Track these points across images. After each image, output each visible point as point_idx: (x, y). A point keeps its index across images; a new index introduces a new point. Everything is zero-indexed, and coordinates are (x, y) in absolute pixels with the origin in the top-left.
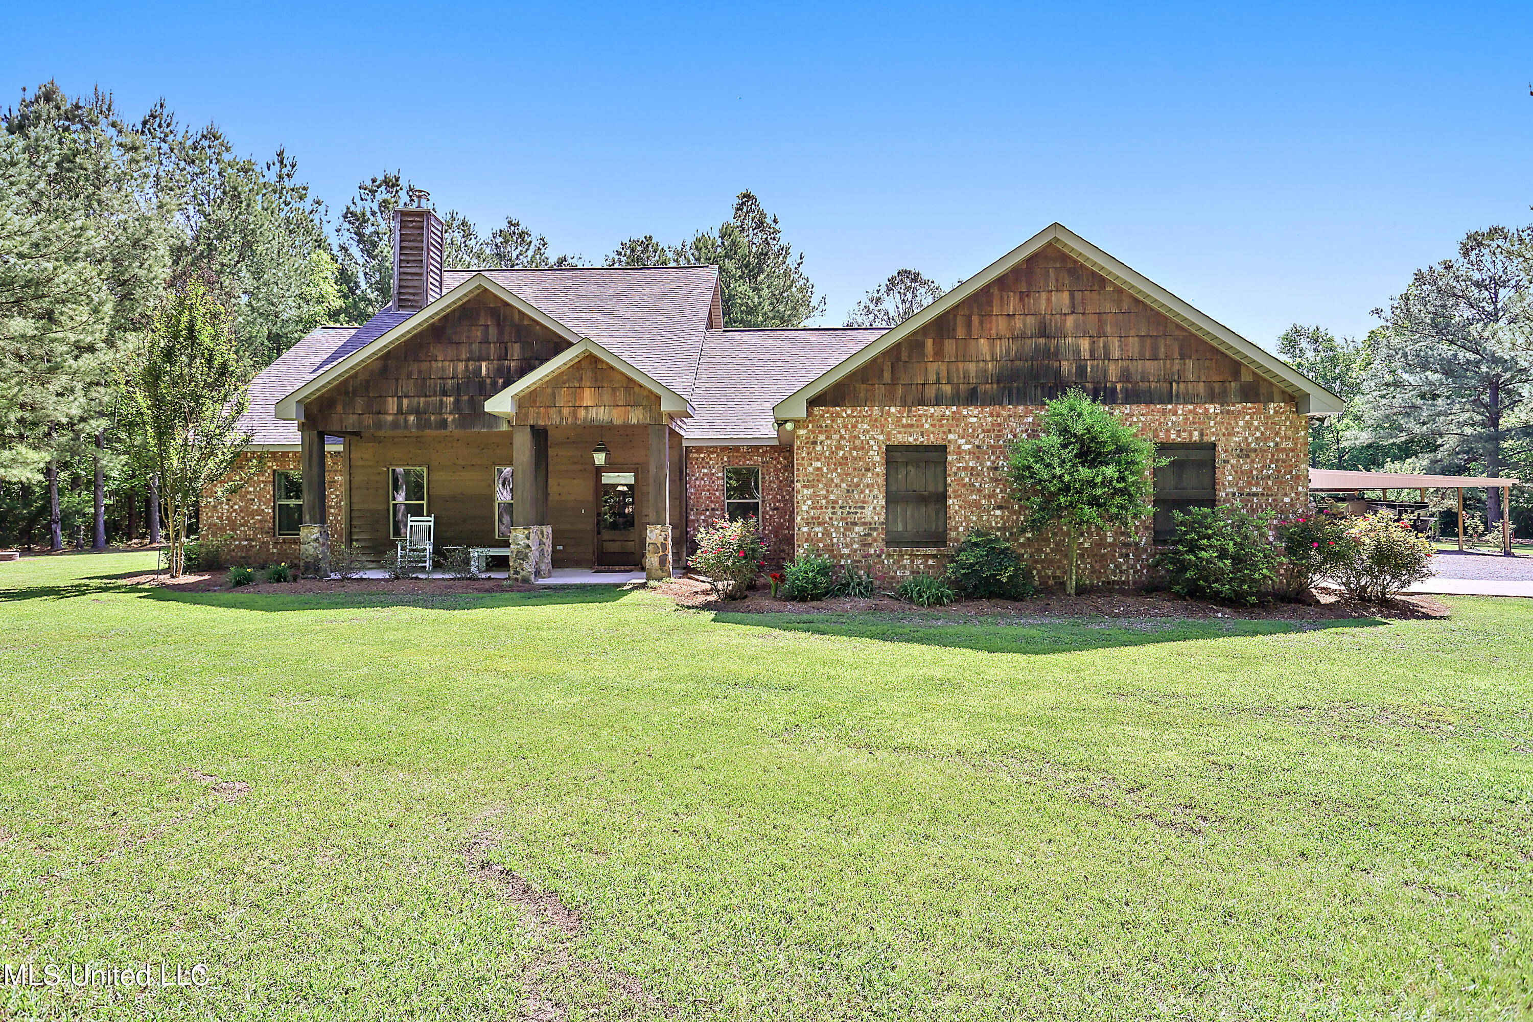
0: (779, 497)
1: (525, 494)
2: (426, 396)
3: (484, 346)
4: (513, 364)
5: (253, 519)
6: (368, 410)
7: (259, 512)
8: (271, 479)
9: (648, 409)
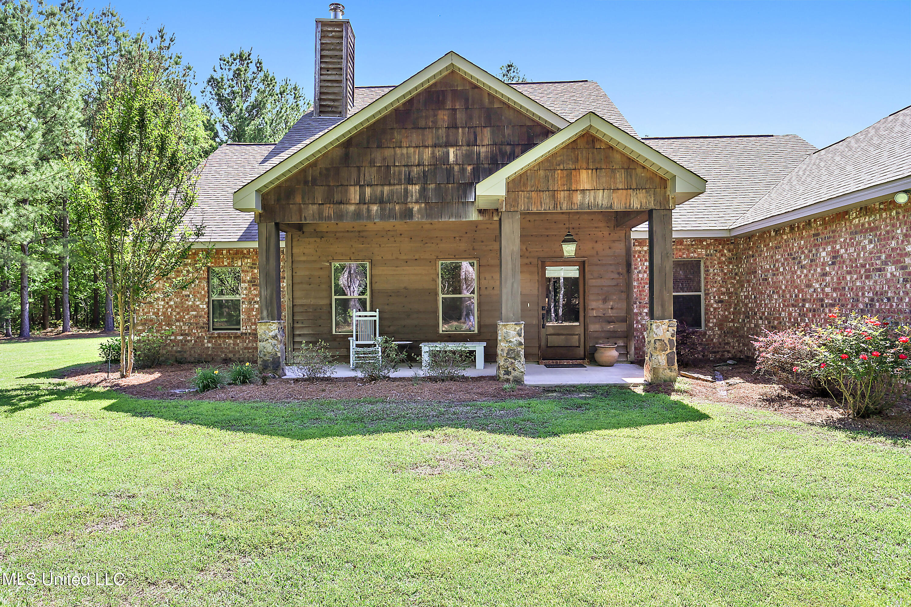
0: (724, 290)
1: (515, 286)
2: (390, 184)
3: (452, 131)
4: (483, 150)
5: (188, 314)
6: (329, 200)
7: (195, 308)
8: (205, 276)
9: (652, 192)
